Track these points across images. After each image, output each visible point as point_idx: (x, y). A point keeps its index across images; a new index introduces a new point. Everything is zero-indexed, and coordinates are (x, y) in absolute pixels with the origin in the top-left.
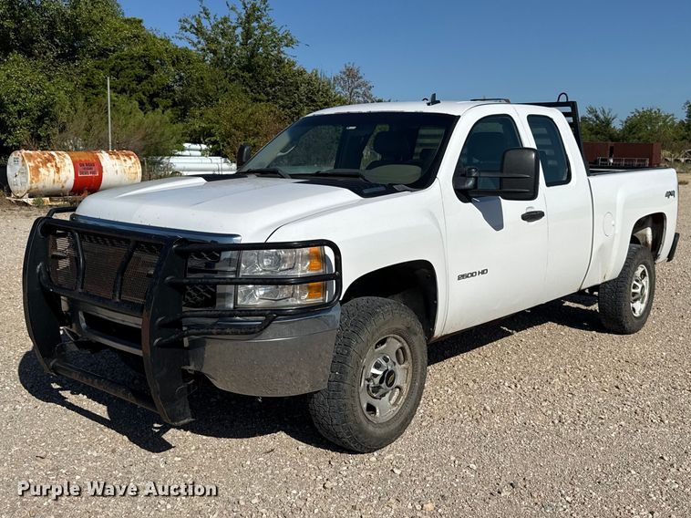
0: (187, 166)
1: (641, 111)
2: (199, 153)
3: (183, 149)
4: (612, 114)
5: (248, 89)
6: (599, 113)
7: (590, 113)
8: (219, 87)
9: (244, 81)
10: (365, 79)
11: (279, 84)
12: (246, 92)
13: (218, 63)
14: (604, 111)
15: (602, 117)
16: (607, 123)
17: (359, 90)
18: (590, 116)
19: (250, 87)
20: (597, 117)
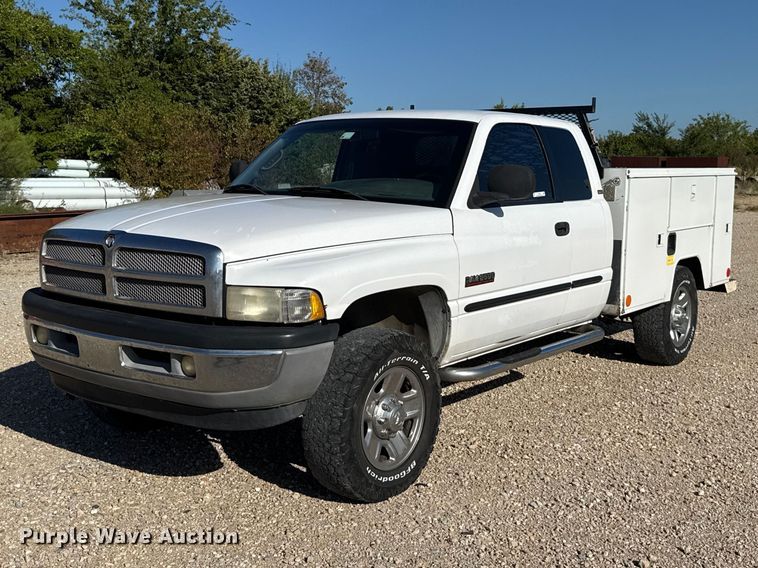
0: (47, 192)
1: (706, 117)
2: (87, 174)
3: (56, 168)
4: (669, 121)
5: (168, 86)
6: (651, 120)
7: (640, 120)
8: (124, 81)
9: (163, 74)
10: (337, 74)
11: (212, 79)
12: (164, 89)
13: (126, 50)
14: (657, 118)
15: (655, 125)
16: (663, 132)
17: (326, 88)
18: (641, 125)
19: (171, 82)
20: (649, 125)
